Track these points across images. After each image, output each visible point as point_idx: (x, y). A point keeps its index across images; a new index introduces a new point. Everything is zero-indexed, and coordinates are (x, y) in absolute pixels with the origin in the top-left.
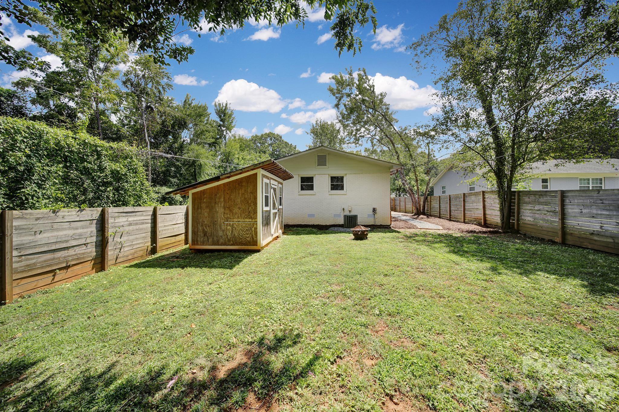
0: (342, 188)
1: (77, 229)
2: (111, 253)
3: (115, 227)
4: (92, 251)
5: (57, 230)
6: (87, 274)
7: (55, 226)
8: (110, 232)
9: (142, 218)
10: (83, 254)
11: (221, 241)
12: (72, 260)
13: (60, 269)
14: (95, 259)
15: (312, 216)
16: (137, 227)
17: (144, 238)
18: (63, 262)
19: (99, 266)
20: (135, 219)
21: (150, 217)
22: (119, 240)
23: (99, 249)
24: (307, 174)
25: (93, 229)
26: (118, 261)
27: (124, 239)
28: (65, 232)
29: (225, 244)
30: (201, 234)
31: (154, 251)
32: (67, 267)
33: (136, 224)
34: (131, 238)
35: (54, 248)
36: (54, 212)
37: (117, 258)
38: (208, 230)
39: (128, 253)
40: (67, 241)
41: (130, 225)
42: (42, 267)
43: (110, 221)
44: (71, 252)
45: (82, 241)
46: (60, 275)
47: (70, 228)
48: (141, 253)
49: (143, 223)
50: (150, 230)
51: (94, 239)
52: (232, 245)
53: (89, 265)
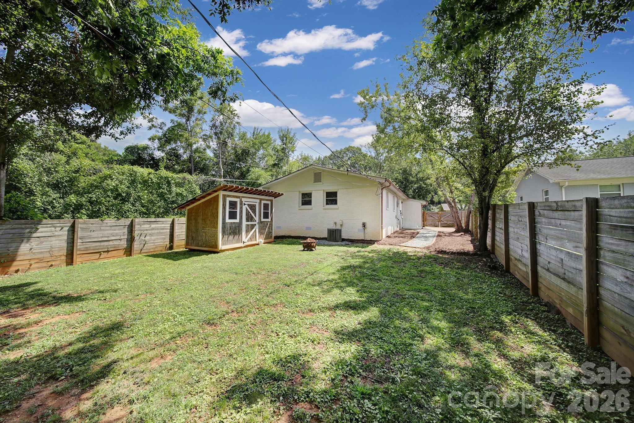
0: (336, 203)
1: (115, 230)
2: (136, 246)
3: (141, 230)
4: (124, 244)
5: (103, 230)
6: (120, 257)
7: (102, 228)
8: (136, 233)
9: (163, 225)
10: (119, 245)
11: (200, 244)
12: (111, 248)
13: (104, 252)
14: (125, 249)
15: (308, 228)
16: (158, 231)
17: (164, 239)
18: (105, 248)
19: (129, 253)
20: (157, 226)
21: (169, 225)
22: (143, 238)
23: (129, 243)
24: (306, 190)
25: (126, 230)
26: (142, 251)
27: (147, 238)
28: (107, 232)
29: (201, 246)
30: (190, 238)
31: (171, 248)
32: (108, 251)
33: (158, 229)
34: (153, 238)
35: (100, 240)
36: (102, 220)
37: (141, 250)
38: (194, 235)
39: (151, 247)
40: (108, 237)
41: (152, 229)
42: (93, 250)
43: (137, 227)
44: (111, 243)
45: (118, 238)
46: (104, 255)
47: (111, 230)
48: (161, 248)
49: (163, 229)
50: (169, 233)
51: (126, 237)
52: (205, 247)
53: (122, 252)
